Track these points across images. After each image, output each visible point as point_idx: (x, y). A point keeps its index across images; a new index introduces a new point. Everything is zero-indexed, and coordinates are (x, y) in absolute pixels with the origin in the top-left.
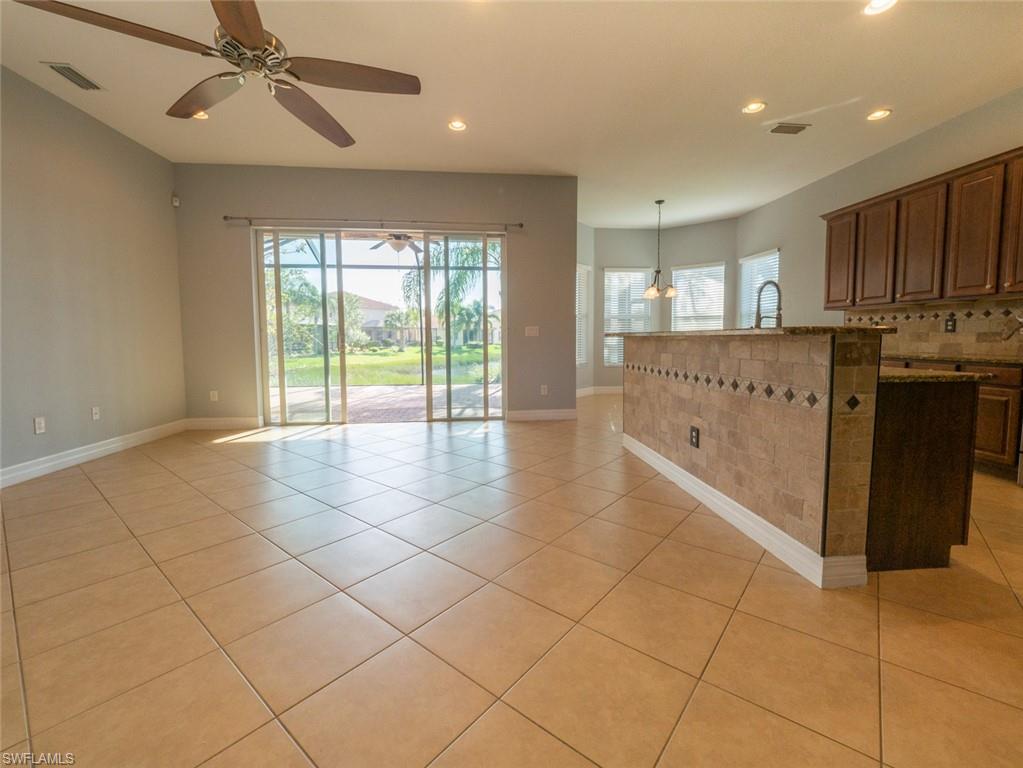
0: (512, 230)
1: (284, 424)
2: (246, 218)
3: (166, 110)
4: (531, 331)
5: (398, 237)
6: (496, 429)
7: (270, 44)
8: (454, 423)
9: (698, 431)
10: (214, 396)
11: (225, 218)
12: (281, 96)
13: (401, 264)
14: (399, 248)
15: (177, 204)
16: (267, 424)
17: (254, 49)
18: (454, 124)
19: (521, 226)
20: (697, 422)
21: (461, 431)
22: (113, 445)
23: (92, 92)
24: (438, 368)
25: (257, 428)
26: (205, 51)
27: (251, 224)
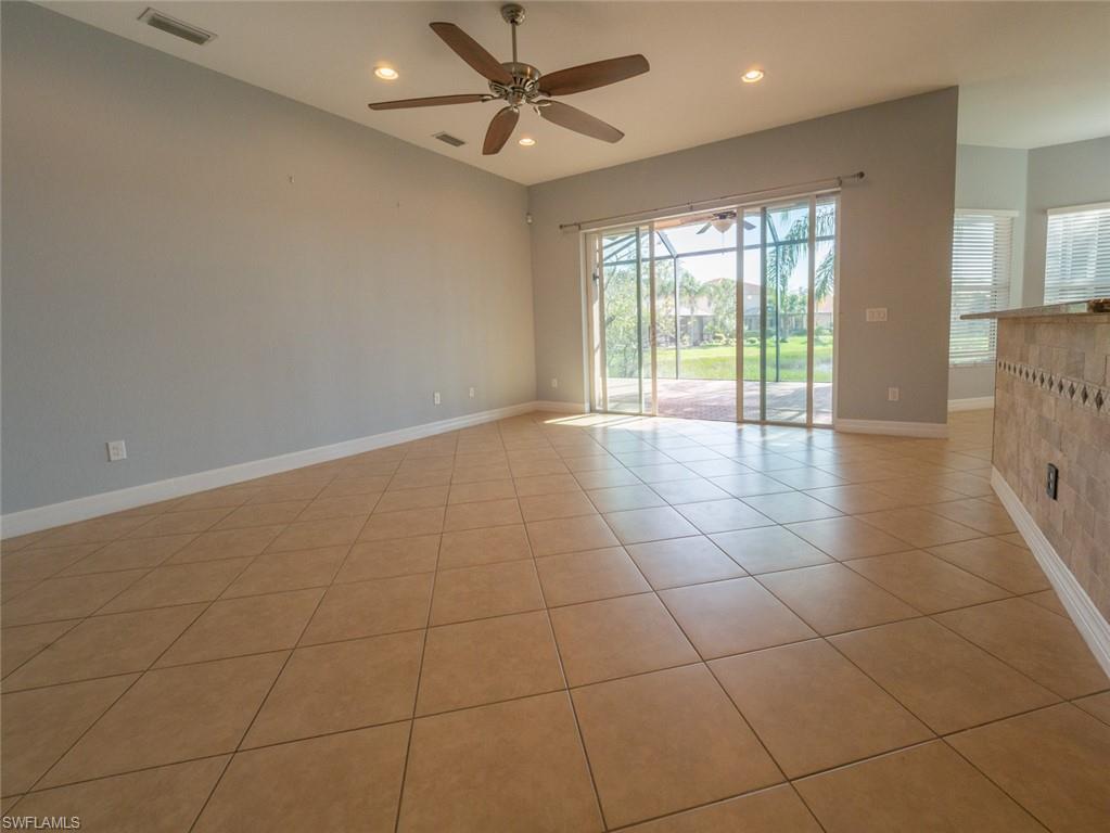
0: (849, 184)
1: (605, 412)
2: (575, 224)
3: (481, 151)
4: (875, 314)
5: (722, 216)
6: (824, 441)
7: (526, 74)
8: (768, 427)
9: (1057, 471)
10: (555, 383)
11: (561, 227)
12: (546, 114)
13: (726, 247)
14: (723, 228)
15: (530, 221)
16: (592, 410)
17: (508, 84)
18: (749, 75)
19: (862, 175)
20: (1058, 459)
21: (776, 436)
22: (484, 417)
23: (461, 147)
24: (752, 360)
25: (584, 413)
26: (481, 98)
27: (580, 229)
